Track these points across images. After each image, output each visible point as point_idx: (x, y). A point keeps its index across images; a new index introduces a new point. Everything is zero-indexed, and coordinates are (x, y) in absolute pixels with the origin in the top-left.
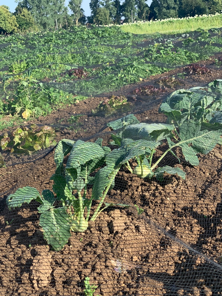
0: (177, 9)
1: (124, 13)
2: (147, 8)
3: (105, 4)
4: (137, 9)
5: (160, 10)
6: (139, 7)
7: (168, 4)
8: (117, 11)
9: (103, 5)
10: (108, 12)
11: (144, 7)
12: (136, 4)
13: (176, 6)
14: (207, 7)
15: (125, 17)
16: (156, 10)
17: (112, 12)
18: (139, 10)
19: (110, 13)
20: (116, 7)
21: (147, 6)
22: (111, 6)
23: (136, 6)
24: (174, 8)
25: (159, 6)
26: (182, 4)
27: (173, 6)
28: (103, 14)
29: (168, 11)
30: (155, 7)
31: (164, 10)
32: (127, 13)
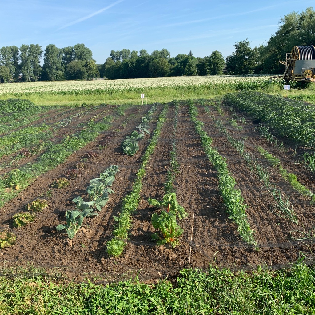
0: (64, 70)
1: (22, 71)
2: (40, 69)
3: (5, 63)
4: (32, 68)
5: (50, 71)
6: (34, 67)
7: (56, 66)
8: (16, 69)
9: (4, 63)
10: (8, 69)
11: (38, 68)
12: (31, 64)
13: (63, 68)
14: (85, 70)
15: (23, 74)
16: (47, 70)
17: (12, 69)
18: (34, 70)
19: (10, 70)
20: (15, 66)
21: (40, 67)
22: (11, 65)
23: (31, 66)
24: (61, 70)
25: (50, 68)
26: (67, 68)
27: (60, 68)
28: (4, 71)
29: (57, 72)
30: (46, 68)
31: (54, 71)
32: (24, 71)
